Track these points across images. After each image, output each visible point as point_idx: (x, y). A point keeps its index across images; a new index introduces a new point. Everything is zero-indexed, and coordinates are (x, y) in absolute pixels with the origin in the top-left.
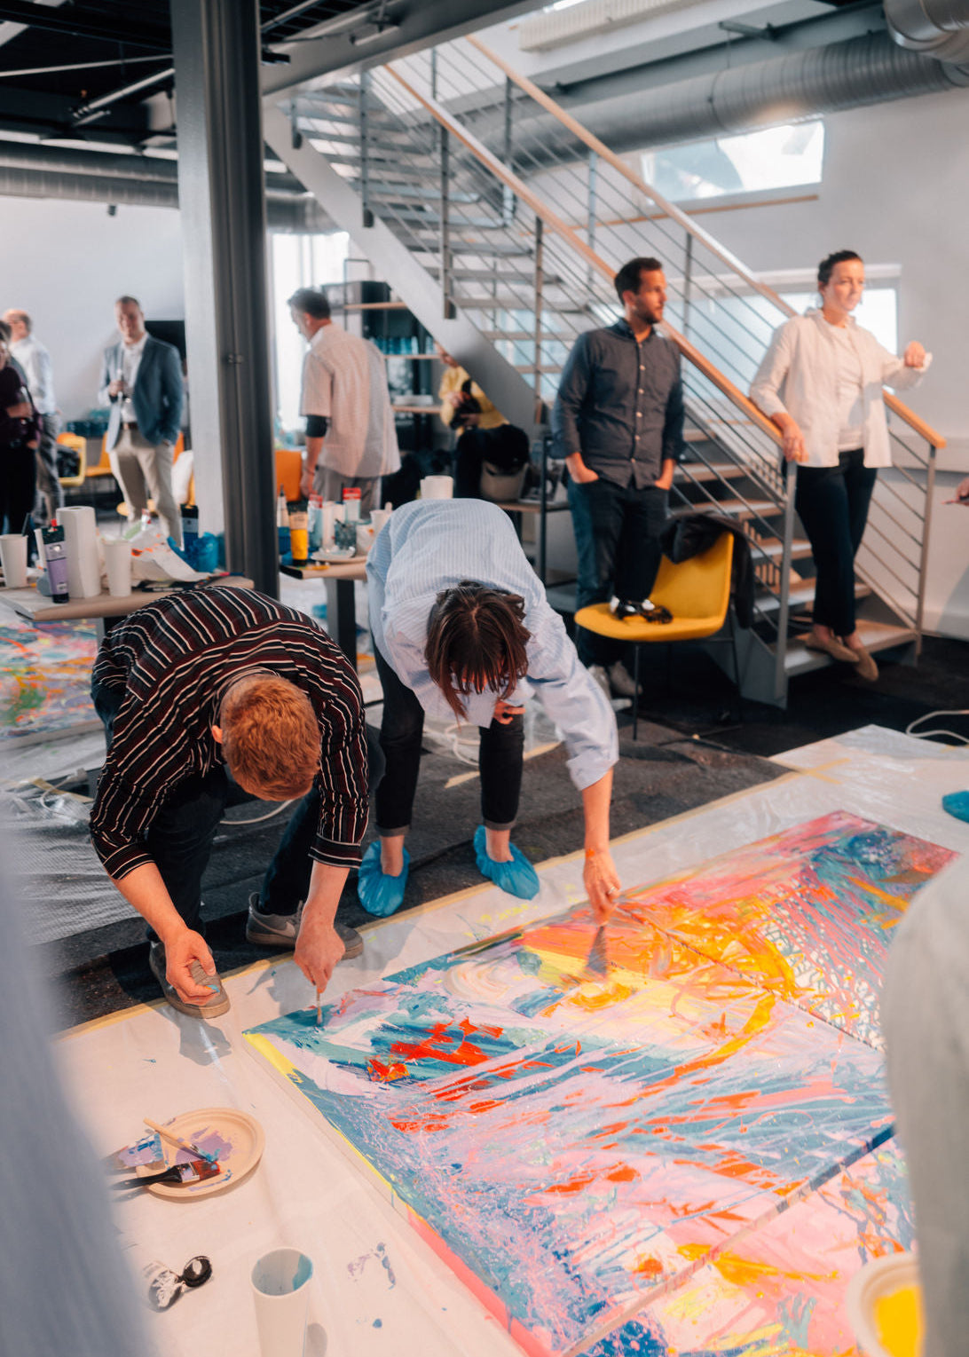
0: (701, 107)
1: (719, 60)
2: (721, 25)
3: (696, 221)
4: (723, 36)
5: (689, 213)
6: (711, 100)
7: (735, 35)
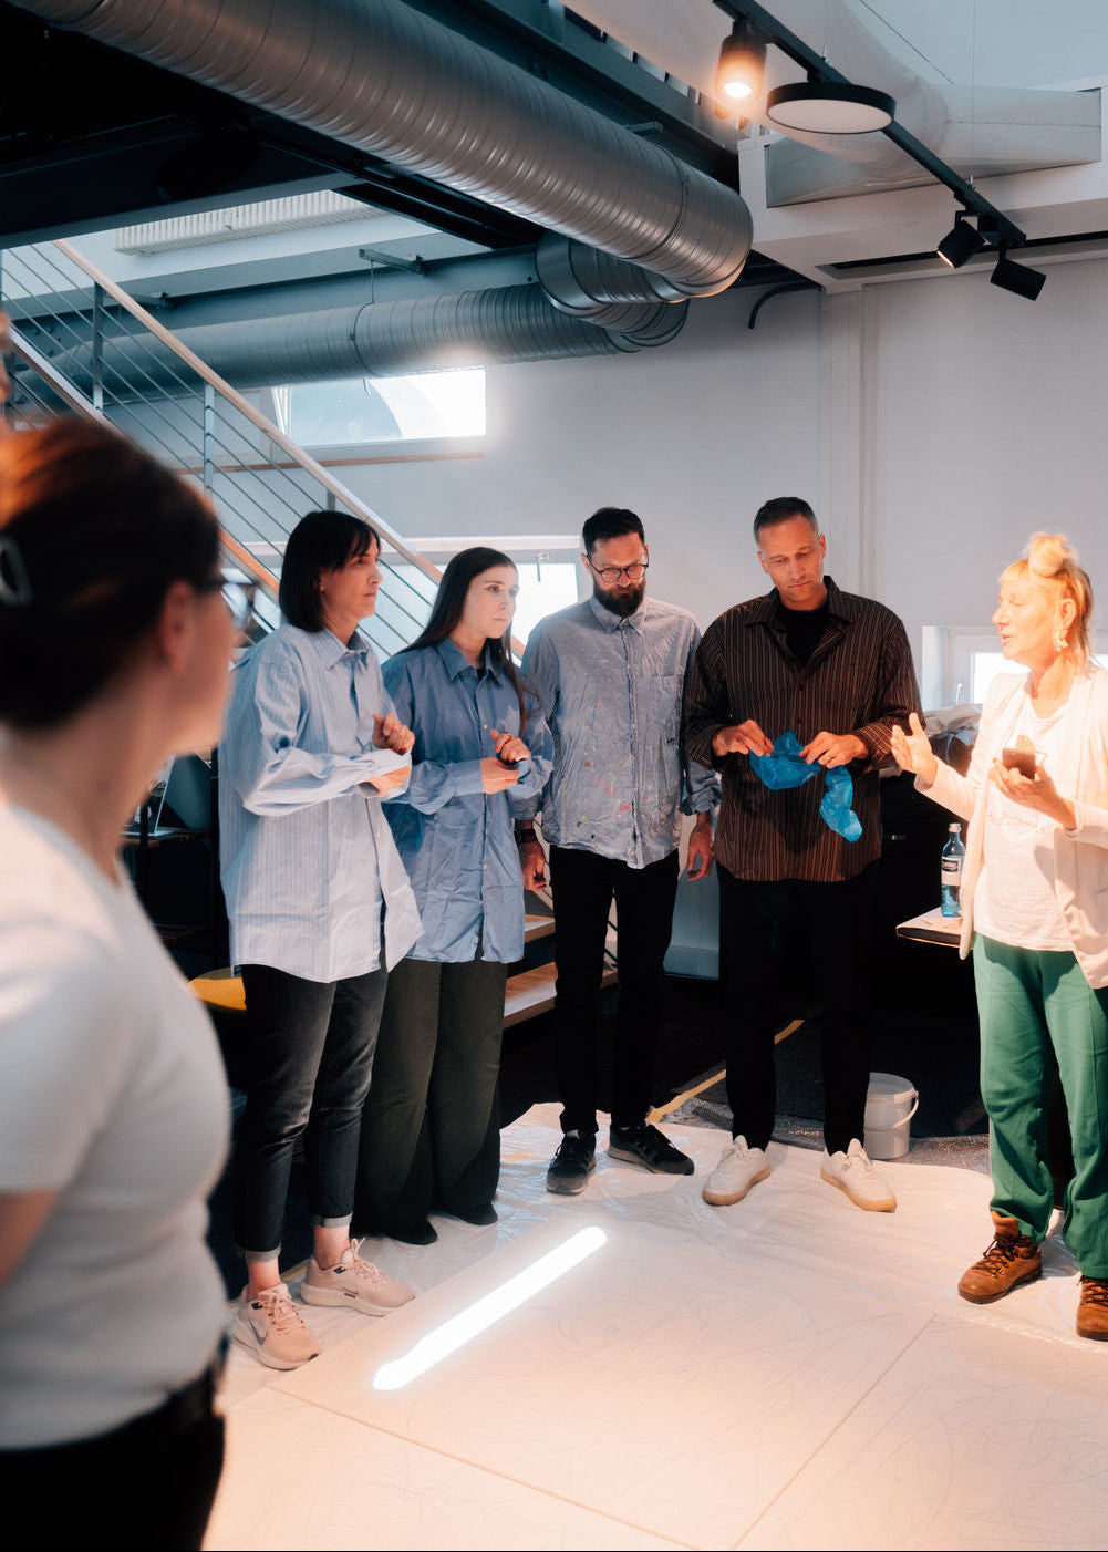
0: (342, 343)
1: (362, 291)
2: (362, 252)
3: (333, 474)
4: (365, 265)
5: (324, 464)
6: (353, 337)
7: (377, 265)
